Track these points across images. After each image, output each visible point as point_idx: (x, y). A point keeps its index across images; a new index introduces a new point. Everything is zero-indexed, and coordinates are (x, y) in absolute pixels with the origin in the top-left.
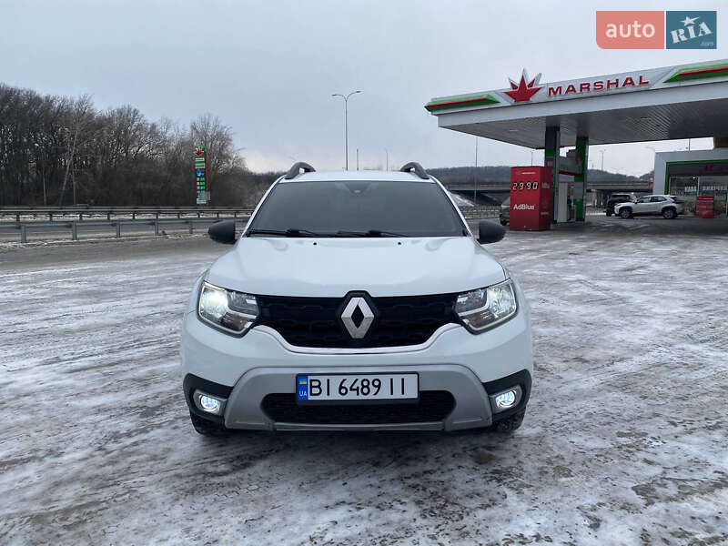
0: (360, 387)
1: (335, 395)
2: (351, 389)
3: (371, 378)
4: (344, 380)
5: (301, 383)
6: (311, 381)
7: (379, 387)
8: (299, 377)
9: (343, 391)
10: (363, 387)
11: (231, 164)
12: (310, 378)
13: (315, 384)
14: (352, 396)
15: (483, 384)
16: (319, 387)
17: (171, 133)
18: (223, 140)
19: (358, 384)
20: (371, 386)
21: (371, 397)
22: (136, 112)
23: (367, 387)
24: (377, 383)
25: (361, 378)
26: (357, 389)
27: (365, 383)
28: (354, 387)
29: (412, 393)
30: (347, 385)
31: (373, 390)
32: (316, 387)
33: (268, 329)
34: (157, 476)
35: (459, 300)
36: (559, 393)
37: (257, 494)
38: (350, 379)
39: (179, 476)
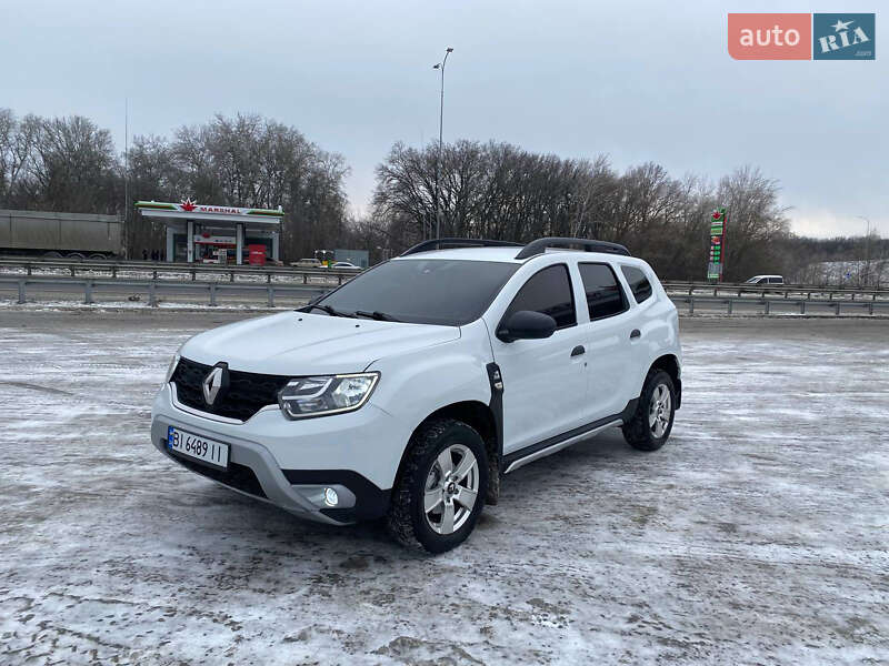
0: (196, 446)
1: (184, 451)
2: (192, 447)
3: (203, 440)
4: (189, 438)
5: (170, 433)
6: (175, 433)
7: (206, 449)
8: (171, 428)
9: (188, 447)
10: (198, 447)
11: (771, 227)
12: (175, 430)
13: (176, 436)
14: (191, 453)
15: (283, 471)
16: (177, 439)
17: (695, 191)
18: (762, 197)
19: (196, 444)
20: (202, 448)
21: (200, 457)
22: (659, 169)
23: (200, 447)
24: (205, 446)
25: (198, 439)
26: (195, 448)
27: (199, 444)
29: (224, 463)
30: (191, 442)
31: (203, 451)
33: (174, 384)
34: (152, 493)
35: (290, 384)
36: (590, 547)
37: (167, 523)
38: (193, 437)
39: (159, 497)
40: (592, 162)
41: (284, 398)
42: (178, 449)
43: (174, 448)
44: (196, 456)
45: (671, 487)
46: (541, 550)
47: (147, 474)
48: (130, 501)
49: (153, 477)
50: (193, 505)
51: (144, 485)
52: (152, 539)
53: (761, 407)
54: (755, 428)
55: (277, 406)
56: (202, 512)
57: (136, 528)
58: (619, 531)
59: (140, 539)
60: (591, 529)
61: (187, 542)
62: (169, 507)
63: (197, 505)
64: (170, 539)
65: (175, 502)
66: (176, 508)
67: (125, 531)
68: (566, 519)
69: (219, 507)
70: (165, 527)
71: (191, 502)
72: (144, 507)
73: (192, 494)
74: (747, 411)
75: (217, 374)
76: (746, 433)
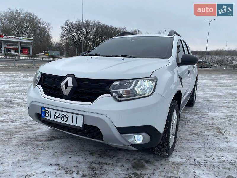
0: (61, 117)
1: (52, 119)
2: (58, 117)
3: (65, 114)
4: (56, 112)
5: (43, 110)
6: (46, 110)
7: (68, 118)
8: (43, 108)
9: (55, 117)
10: (62, 117)
12: (46, 109)
13: (47, 112)
14: (58, 120)
15: (117, 128)
16: (48, 113)
19: (60, 116)
20: (65, 117)
21: (64, 122)
23: (64, 117)
24: (67, 116)
25: (62, 113)
26: (60, 118)
27: (63, 116)
28: (59, 116)
29: (80, 124)
30: (57, 115)
31: (66, 119)
32: (47, 113)
33: (40, 87)
34: (24, 136)
35: (115, 83)
36: (217, 146)
37: (38, 151)
38: (58, 112)
39: (28, 138)
40: (122, 28)
41: (113, 91)
42: (49, 118)
43: (46, 117)
44: (61, 121)
45: (213, 119)
46: (203, 149)
47: (18, 127)
48: (15, 141)
49: (21, 128)
50: (46, 141)
51: (19, 132)
52: (35, 162)
53: (204, 92)
54: (211, 98)
55: (109, 95)
56: (52, 143)
57: (23, 156)
58: (219, 137)
59: (29, 163)
60: (209, 138)
61: (53, 162)
62: (35, 142)
63: (48, 140)
64: (44, 160)
65: (37, 140)
66: (39, 143)
67: (20, 158)
68: (196, 134)
69: (58, 141)
70: (39, 154)
71: (44, 139)
72: (23, 144)
73: (43, 135)
74: (202, 93)
75: (69, 80)
76: (210, 99)
